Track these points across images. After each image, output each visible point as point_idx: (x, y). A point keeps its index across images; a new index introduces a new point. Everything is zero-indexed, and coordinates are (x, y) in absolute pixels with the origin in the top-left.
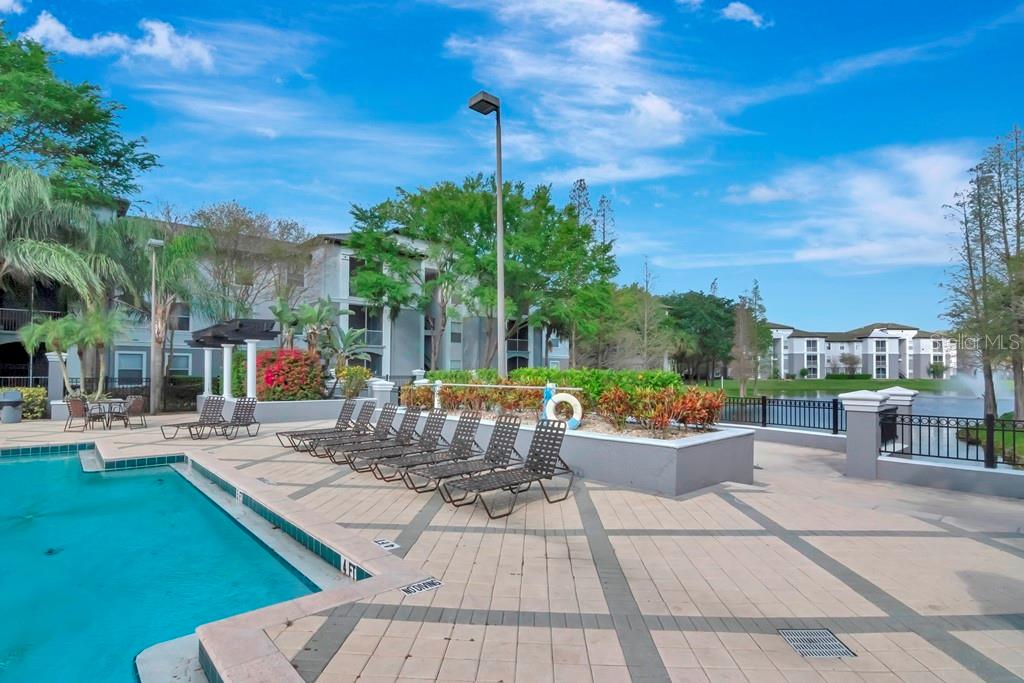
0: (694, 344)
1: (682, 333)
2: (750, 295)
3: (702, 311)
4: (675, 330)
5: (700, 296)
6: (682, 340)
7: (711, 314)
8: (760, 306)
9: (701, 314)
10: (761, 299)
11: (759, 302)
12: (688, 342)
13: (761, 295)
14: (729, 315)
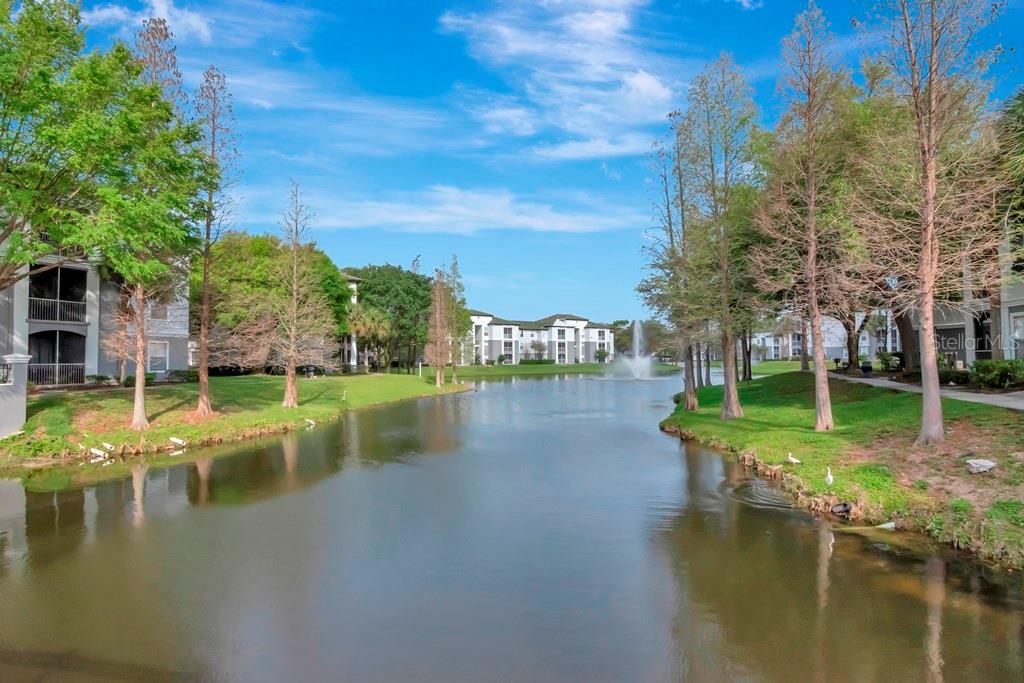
0: (387, 325)
1: (373, 311)
2: (448, 271)
3: (399, 287)
4: (365, 307)
5: (397, 271)
6: (373, 319)
7: (408, 292)
8: (459, 284)
9: (397, 290)
10: (460, 277)
11: (458, 280)
12: (380, 322)
13: (460, 272)
14: (427, 293)
